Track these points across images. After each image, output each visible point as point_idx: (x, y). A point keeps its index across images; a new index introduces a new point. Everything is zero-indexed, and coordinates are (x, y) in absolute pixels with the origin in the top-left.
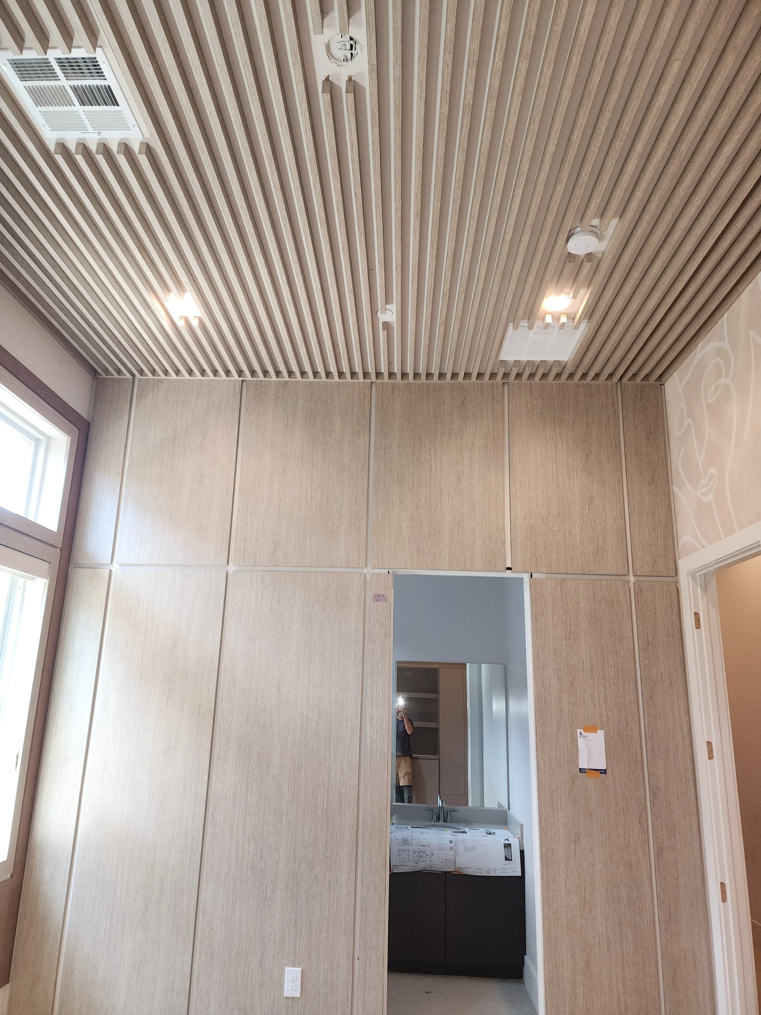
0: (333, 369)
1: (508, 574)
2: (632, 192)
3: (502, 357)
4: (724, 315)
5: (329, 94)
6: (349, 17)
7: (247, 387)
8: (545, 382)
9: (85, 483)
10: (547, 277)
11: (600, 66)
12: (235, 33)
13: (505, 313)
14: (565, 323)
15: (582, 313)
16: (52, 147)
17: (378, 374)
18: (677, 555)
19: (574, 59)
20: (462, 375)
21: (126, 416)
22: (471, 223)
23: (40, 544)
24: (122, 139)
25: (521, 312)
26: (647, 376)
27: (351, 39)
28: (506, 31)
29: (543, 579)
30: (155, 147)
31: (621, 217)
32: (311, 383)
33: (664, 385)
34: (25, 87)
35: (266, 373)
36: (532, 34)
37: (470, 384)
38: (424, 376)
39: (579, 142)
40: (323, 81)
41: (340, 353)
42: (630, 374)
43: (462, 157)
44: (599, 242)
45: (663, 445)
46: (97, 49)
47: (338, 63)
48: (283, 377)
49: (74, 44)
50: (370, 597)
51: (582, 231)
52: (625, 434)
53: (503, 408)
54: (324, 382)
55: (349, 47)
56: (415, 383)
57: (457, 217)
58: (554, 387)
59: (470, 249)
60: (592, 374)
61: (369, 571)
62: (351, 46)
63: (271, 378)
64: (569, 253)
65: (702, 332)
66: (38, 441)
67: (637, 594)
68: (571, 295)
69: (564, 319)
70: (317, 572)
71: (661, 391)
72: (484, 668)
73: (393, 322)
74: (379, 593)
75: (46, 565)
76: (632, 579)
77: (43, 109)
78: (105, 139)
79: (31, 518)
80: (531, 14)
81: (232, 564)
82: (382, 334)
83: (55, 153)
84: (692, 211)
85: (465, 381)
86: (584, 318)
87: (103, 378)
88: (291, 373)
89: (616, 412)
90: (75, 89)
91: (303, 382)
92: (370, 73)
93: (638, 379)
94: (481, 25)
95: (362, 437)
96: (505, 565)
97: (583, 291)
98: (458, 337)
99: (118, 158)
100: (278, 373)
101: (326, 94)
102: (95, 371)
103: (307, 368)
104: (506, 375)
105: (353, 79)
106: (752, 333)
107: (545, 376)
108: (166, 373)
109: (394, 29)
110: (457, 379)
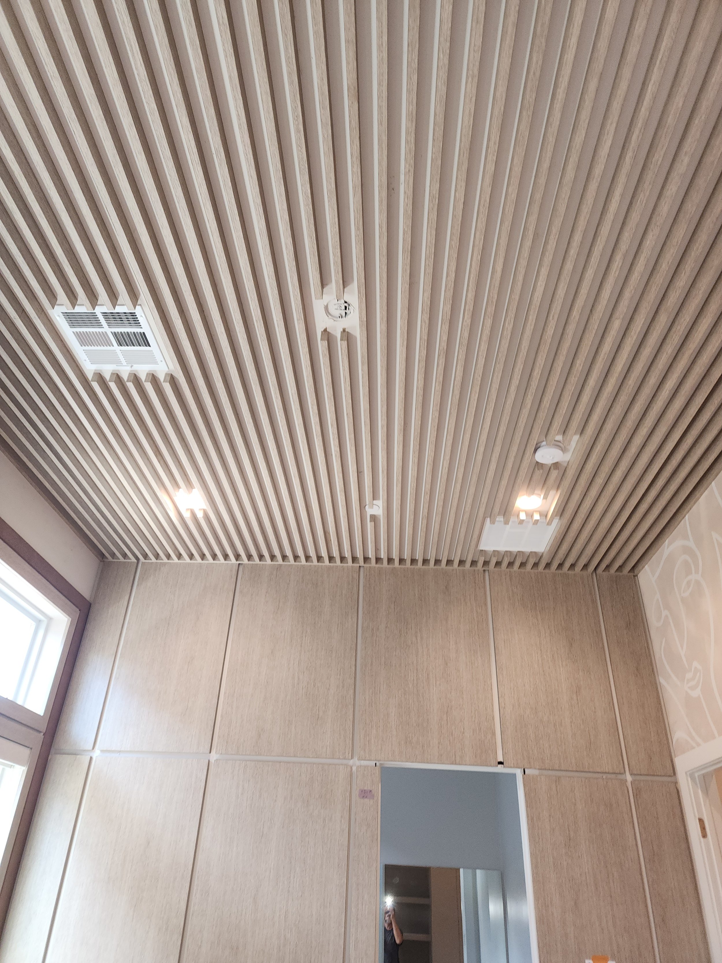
0: (324, 553)
1: (500, 769)
2: (589, 415)
3: (482, 547)
4: (685, 516)
5: (326, 342)
6: (344, 287)
7: (243, 571)
8: (524, 570)
9: (78, 664)
10: (519, 481)
11: (552, 323)
12: (251, 298)
13: (482, 510)
14: (538, 520)
15: (554, 511)
16: (90, 376)
17: (366, 559)
18: (673, 754)
19: (531, 318)
20: (444, 562)
21: (127, 598)
22: (448, 437)
23: (24, 729)
24: (150, 371)
25: (497, 509)
26: (620, 568)
27: (346, 302)
28: (473, 298)
29: (537, 776)
30: (177, 377)
31: (581, 433)
32: (303, 566)
33: (637, 576)
34: (74, 332)
35: (261, 557)
36: (495, 301)
37: (453, 570)
38: (408, 562)
39: (539, 377)
40: (322, 332)
41: (331, 540)
42: (603, 566)
43: (439, 388)
44: (563, 453)
45: (644, 635)
46: (137, 307)
47: (335, 319)
48: (277, 561)
49: (118, 303)
50: (356, 793)
51: (547, 444)
52: (605, 623)
53: (485, 593)
54: (315, 566)
55: (344, 308)
56: (401, 568)
57: (436, 433)
58: (533, 576)
59: (448, 457)
60: (567, 565)
61: (355, 762)
62: (346, 308)
63: (266, 561)
64: (537, 462)
65: (667, 530)
66: (39, 622)
67: (636, 796)
68: (542, 496)
69: (537, 517)
70: (301, 763)
71: (635, 580)
72: (479, 873)
73: (380, 516)
74: (366, 788)
75: (27, 751)
76: (629, 778)
77: (86, 348)
78: (136, 371)
79: (20, 702)
80: (492, 287)
81: (214, 753)
82: (370, 526)
83: (92, 381)
84: (644, 431)
85: (447, 567)
86: (556, 516)
87: (109, 561)
88: (284, 557)
89: (594, 601)
90: (115, 334)
91: (296, 565)
92: (361, 326)
93: (613, 570)
94: (452, 294)
95: (350, 619)
96: (496, 758)
97: (552, 493)
98: (440, 529)
99: (145, 385)
100: (273, 557)
101: (324, 342)
102: (103, 555)
103: (300, 552)
104: (486, 563)
105: (346, 330)
106: (715, 535)
107: (523, 565)
108: (169, 557)
109: (380, 296)
110: (440, 565)
